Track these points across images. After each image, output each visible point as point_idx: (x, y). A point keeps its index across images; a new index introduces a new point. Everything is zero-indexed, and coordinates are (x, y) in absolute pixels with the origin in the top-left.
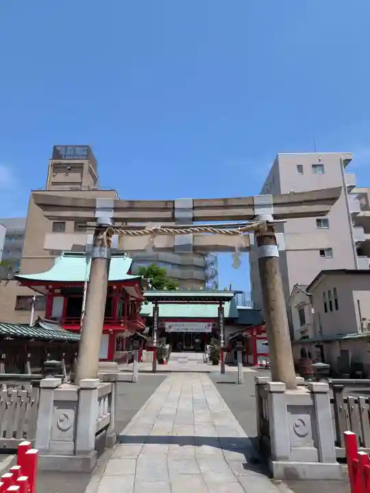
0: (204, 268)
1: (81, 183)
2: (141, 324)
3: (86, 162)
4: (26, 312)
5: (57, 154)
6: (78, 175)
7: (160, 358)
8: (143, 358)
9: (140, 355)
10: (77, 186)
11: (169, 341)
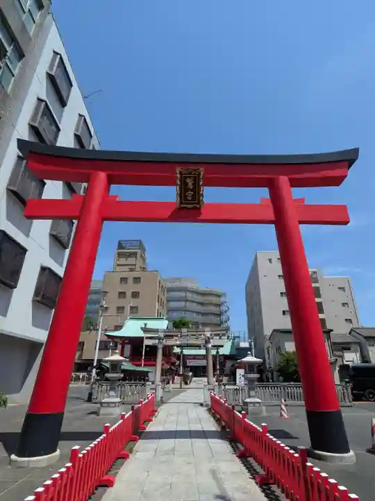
0: (219, 315)
1: (135, 265)
2: (174, 359)
3: (139, 251)
4: (107, 351)
5: (120, 246)
6: (134, 259)
7: (186, 380)
8: (175, 381)
9: (173, 379)
10: (134, 267)
11: (191, 371)
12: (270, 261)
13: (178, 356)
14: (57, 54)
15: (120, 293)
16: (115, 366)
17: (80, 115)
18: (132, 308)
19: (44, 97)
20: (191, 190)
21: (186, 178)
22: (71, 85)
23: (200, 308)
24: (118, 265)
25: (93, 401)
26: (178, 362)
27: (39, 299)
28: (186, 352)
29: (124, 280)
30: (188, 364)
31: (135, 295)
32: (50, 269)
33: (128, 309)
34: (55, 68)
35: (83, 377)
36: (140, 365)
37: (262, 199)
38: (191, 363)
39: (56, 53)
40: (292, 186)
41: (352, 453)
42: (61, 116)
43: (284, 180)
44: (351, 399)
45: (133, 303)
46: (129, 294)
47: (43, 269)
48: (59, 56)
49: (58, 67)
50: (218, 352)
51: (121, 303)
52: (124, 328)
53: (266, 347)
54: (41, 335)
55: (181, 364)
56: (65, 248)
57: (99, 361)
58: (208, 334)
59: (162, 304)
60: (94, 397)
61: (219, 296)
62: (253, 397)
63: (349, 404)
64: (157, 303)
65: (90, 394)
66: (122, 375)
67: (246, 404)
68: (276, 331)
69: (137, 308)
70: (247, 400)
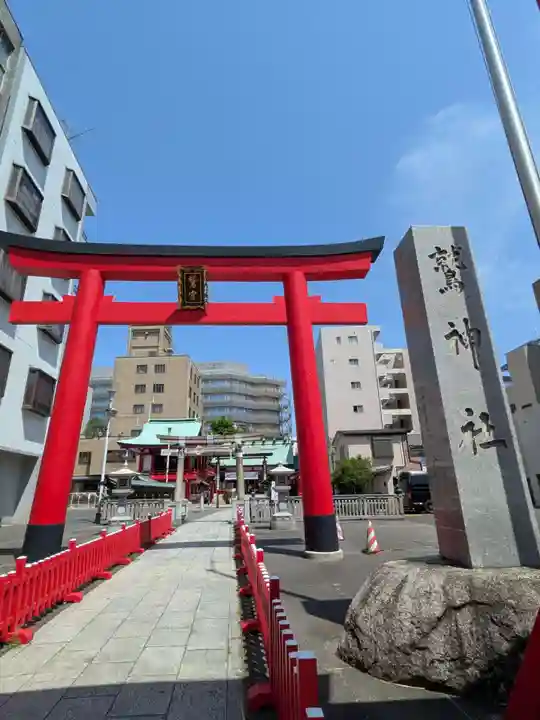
0: (278, 412)
1: (157, 347)
3: (162, 328)
4: (121, 463)
6: (156, 338)
10: (155, 350)
12: (338, 339)
14: (35, 100)
15: (137, 387)
16: (124, 481)
17: (68, 170)
18: (154, 406)
19: (21, 162)
20: (194, 289)
21: (188, 276)
22: (54, 135)
23: (251, 403)
24: (134, 348)
25: (102, 522)
27: (30, 407)
29: (143, 368)
30: (226, 478)
31: (159, 388)
32: (40, 371)
33: (148, 408)
34: (32, 120)
35: (92, 497)
36: (164, 481)
37: (276, 298)
38: (230, 476)
39: (32, 99)
40: (307, 280)
41: (340, 551)
42: (44, 179)
43: (298, 275)
44: (402, 512)
45: (156, 398)
46: (149, 388)
47: (32, 371)
48: (36, 102)
49: (37, 116)
50: (265, 462)
51: (139, 399)
52: (143, 434)
53: (330, 453)
54: (37, 449)
55: (218, 477)
56: (57, 341)
57: (106, 477)
58: (239, 441)
59: (195, 400)
60: (103, 517)
61: (277, 386)
62: (284, 510)
63: (400, 516)
64: (188, 400)
65: (99, 515)
66: (132, 492)
67: (274, 518)
68: (340, 433)
69: (161, 406)
70: (276, 514)
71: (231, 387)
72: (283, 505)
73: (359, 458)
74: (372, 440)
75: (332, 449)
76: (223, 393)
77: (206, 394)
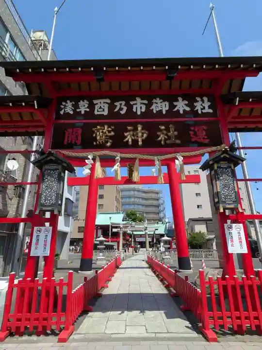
0: (158, 206)
2: (128, 238)
7: (136, 250)
11: (139, 245)
13: (130, 236)
16: (101, 243)
18: (99, 205)
23: (144, 202)
26: (130, 239)
27: (66, 213)
28: (135, 233)
30: (137, 240)
31: (101, 197)
38: (138, 240)
41: (192, 270)
45: (100, 202)
50: (155, 233)
53: (186, 229)
55: (133, 240)
59: (118, 202)
61: (157, 193)
62: (167, 255)
64: (115, 202)
67: (163, 259)
68: (190, 219)
69: (102, 205)
70: (165, 257)
71: (134, 194)
72: (167, 253)
73: (200, 232)
74: (206, 223)
75: (186, 227)
76: (130, 197)
77: (122, 198)
